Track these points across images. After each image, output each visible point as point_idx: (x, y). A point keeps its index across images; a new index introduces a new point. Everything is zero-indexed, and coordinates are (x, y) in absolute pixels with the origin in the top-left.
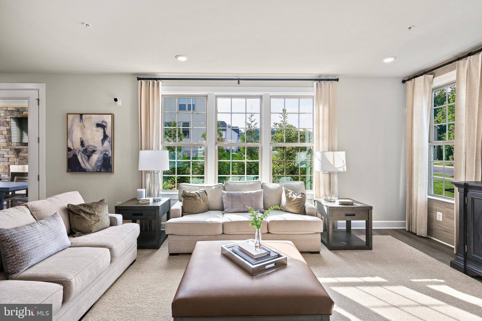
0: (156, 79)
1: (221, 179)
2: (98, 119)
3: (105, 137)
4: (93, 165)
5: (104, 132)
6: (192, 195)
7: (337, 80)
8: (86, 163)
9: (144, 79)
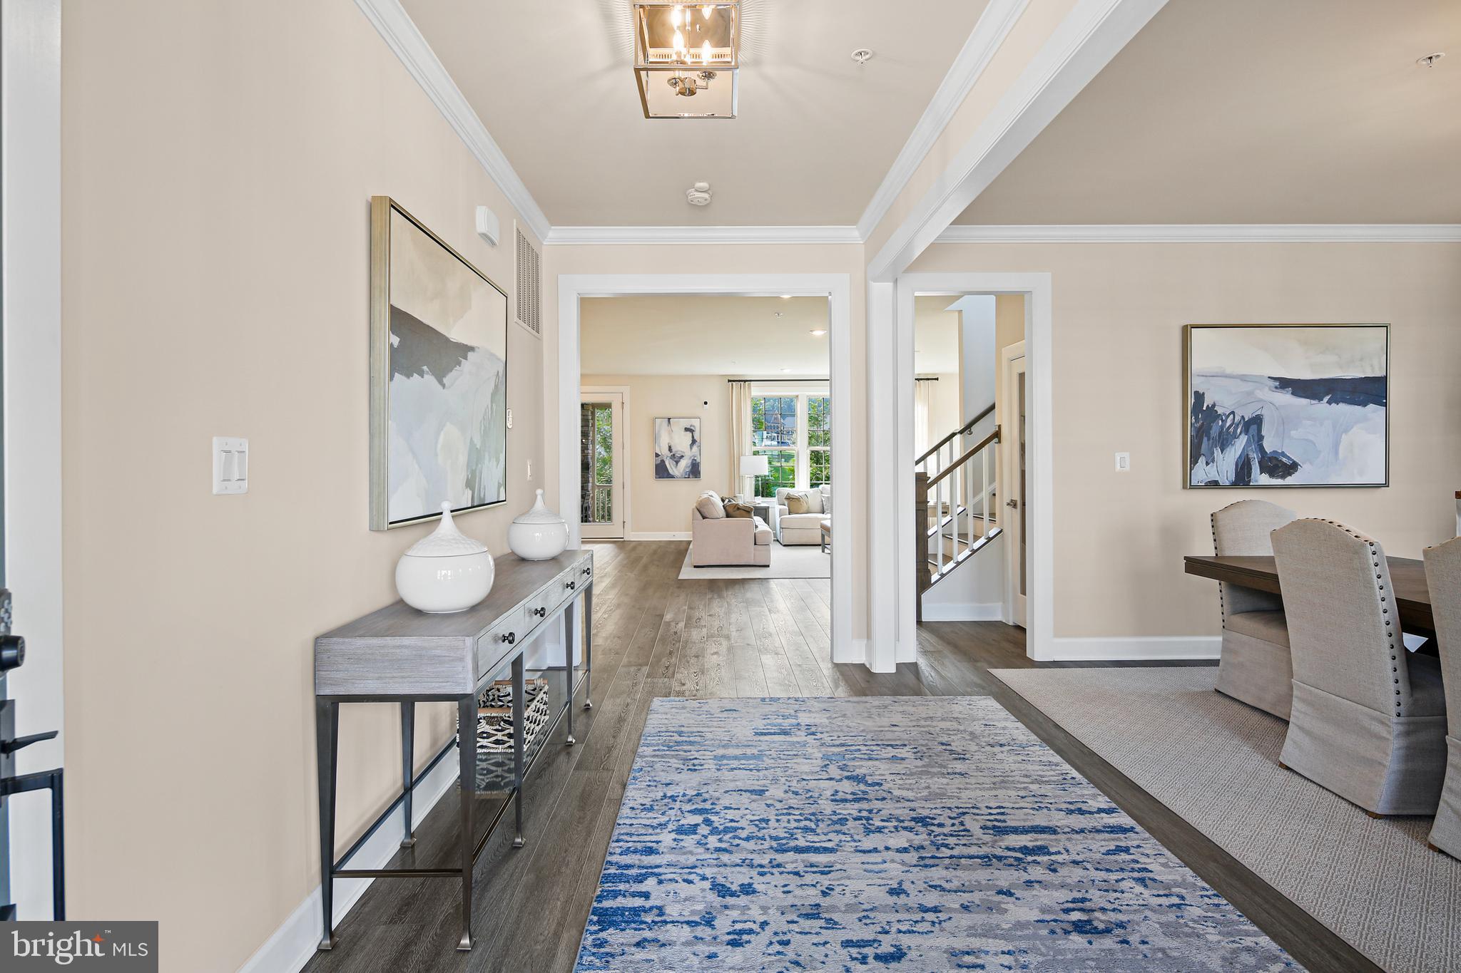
0: (745, 381)
1: (812, 486)
2: (687, 423)
3: (694, 441)
4: (681, 471)
5: (693, 437)
6: (797, 497)
7: (937, 379)
8: (674, 469)
9: (735, 381)
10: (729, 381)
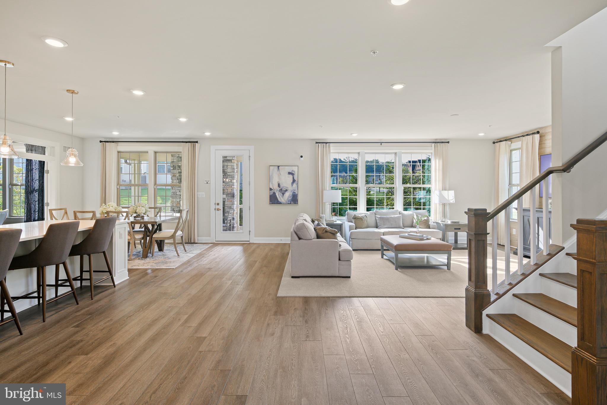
4: (286, 199)
6: (359, 217)
9: (319, 143)
10: (317, 143)
